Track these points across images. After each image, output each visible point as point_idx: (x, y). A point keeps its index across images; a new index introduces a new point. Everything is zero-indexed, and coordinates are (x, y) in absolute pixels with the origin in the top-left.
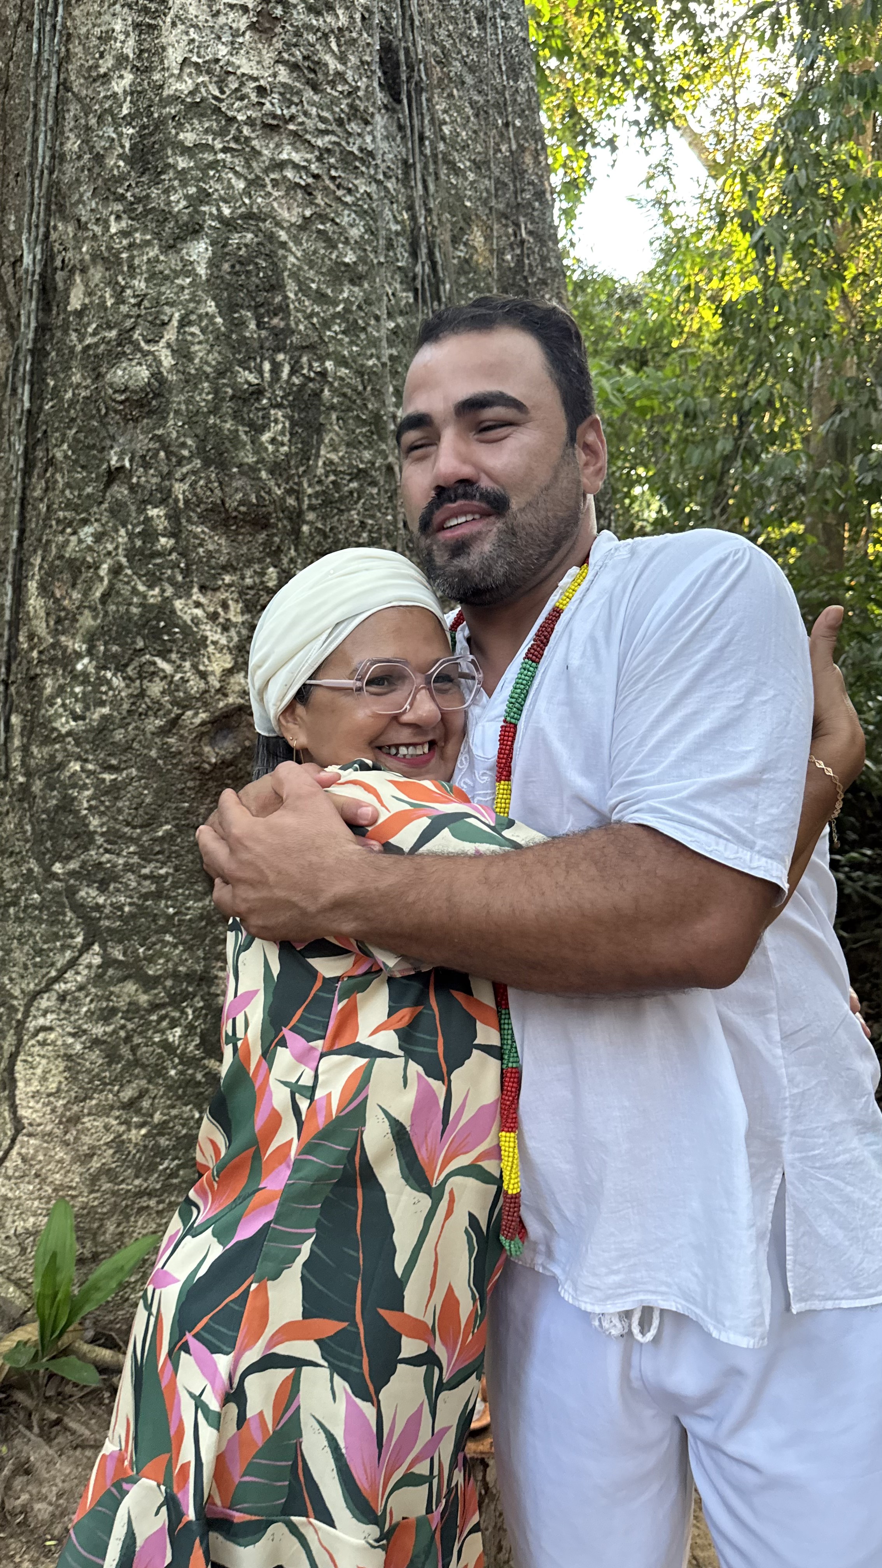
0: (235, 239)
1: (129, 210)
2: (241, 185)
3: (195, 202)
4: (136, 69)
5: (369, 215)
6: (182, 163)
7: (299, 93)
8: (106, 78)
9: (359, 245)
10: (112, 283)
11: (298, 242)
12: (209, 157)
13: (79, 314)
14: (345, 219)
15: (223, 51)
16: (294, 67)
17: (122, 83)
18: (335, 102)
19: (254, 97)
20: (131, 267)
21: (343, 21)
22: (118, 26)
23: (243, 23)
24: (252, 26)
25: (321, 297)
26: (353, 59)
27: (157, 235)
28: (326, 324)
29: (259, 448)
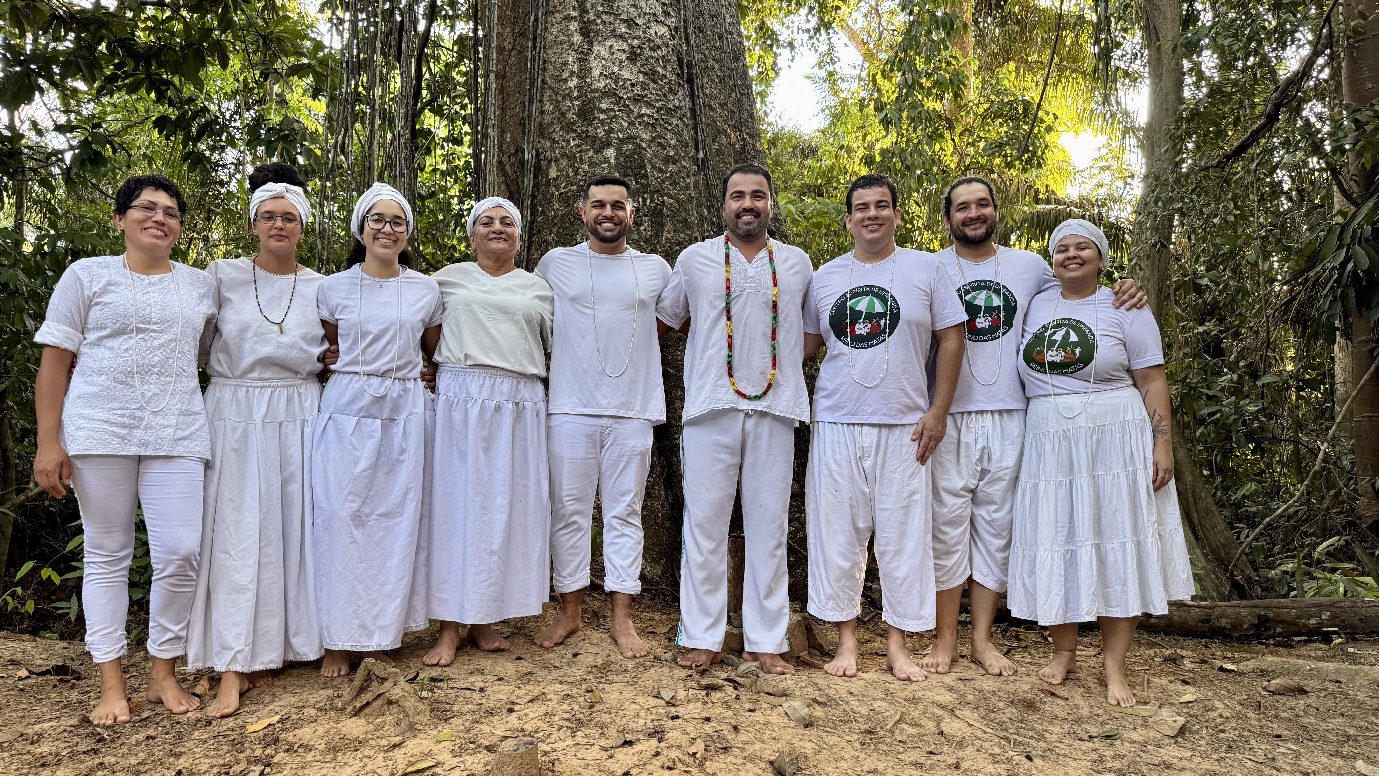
0: (625, 147)
1: (579, 136)
2: (626, 125)
3: (607, 133)
4: (578, 77)
5: (678, 134)
6: (602, 117)
7: (648, 85)
8: (565, 81)
9: (675, 147)
10: (572, 166)
11: (650, 148)
12: (612, 114)
13: (555, 179)
14: (669, 137)
15: (616, 69)
16: (645, 74)
17: (573, 82)
18: (663, 87)
19: (630, 88)
20: (581, 160)
21: (665, 52)
22: (570, 59)
23: (624, 57)
24: (628, 58)
25: (661, 171)
26: (669, 68)
27: (592, 147)
28: (664, 182)
29: (639, 233)
